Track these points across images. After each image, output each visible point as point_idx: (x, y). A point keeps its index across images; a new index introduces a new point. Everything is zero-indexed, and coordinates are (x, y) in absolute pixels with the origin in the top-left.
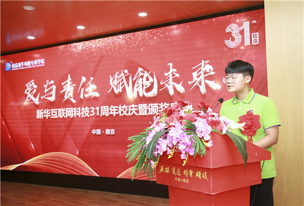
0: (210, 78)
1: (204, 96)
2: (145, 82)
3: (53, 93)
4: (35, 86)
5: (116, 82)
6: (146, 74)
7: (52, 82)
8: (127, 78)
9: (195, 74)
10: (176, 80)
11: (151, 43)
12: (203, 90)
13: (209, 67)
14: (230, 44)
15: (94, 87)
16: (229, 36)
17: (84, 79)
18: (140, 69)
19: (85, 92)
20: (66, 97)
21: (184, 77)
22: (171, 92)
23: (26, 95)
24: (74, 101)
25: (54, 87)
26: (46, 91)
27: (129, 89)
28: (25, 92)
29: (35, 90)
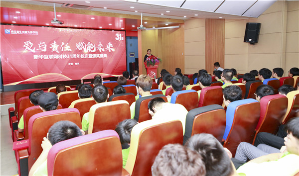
0: (112, 48)
1: (110, 53)
2: (91, 47)
3: (45, 48)
4: (32, 44)
5: (79, 46)
6: (91, 44)
7: (44, 43)
8: (84, 45)
9: (107, 46)
10: (102, 47)
11: (93, 34)
12: (110, 51)
13: (111, 45)
14: (116, 38)
15: (69, 47)
16: (116, 37)
17: (63, 44)
18: (89, 43)
19: (64, 49)
20: (53, 50)
21: (104, 46)
22: (100, 51)
23: (25, 48)
24: (58, 52)
25: (46, 46)
26: (40, 46)
27: (85, 49)
28: (24, 46)
29: (32, 46)
